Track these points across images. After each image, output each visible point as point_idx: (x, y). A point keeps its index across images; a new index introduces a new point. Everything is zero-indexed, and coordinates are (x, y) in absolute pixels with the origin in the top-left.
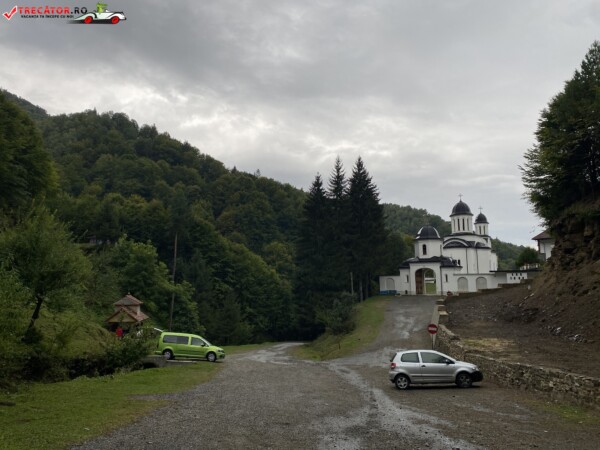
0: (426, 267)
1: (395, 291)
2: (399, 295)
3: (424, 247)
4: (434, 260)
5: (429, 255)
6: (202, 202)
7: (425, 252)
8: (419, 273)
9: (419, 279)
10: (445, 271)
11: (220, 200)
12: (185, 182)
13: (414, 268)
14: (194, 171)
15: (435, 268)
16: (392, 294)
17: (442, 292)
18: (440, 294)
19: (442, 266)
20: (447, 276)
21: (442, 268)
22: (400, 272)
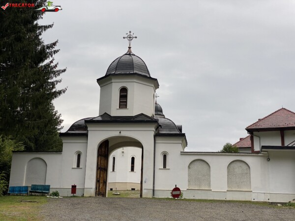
0: (124, 134)
1: (47, 188)
2: (56, 194)
3: (124, 92)
4: (141, 120)
5: (133, 110)
7: (123, 102)
8: (104, 150)
9: (103, 162)
10: (164, 146)
13: (97, 136)
16: (40, 191)
17: (154, 190)
18: (150, 196)
19: (157, 135)
20: (165, 157)
21: (157, 138)
22: (64, 144)
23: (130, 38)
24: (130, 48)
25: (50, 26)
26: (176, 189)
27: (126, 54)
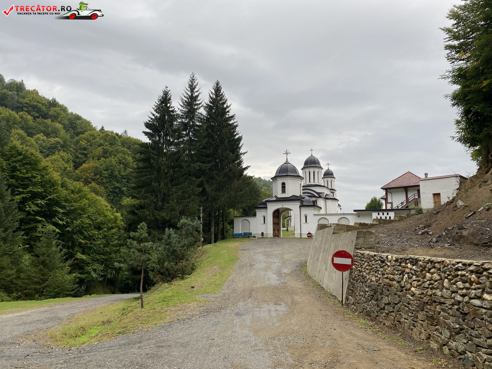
0: (285, 206)
1: (251, 234)
2: (254, 237)
3: (283, 185)
4: (293, 199)
5: (288, 194)
6: (62, 153)
7: (284, 191)
8: (277, 214)
9: (276, 220)
10: (305, 211)
11: (83, 154)
12: (47, 135)
13: (272, 208)
14: (58, 126)
15: (294, 207)
16: (247, 236)
17: (301, 234)
18: (299, 237)
19: (302, 206)
20: (306, 217)
21: (301, 208)
22: (257, 213)
23: (287, 154)
24: (287, 159)
25: (246, 152)
26: (309, 233)
27: (285, 163)
